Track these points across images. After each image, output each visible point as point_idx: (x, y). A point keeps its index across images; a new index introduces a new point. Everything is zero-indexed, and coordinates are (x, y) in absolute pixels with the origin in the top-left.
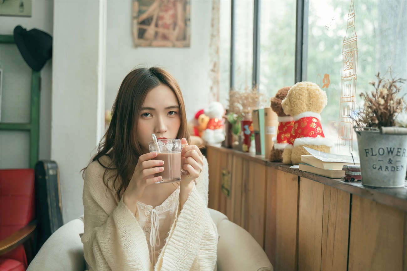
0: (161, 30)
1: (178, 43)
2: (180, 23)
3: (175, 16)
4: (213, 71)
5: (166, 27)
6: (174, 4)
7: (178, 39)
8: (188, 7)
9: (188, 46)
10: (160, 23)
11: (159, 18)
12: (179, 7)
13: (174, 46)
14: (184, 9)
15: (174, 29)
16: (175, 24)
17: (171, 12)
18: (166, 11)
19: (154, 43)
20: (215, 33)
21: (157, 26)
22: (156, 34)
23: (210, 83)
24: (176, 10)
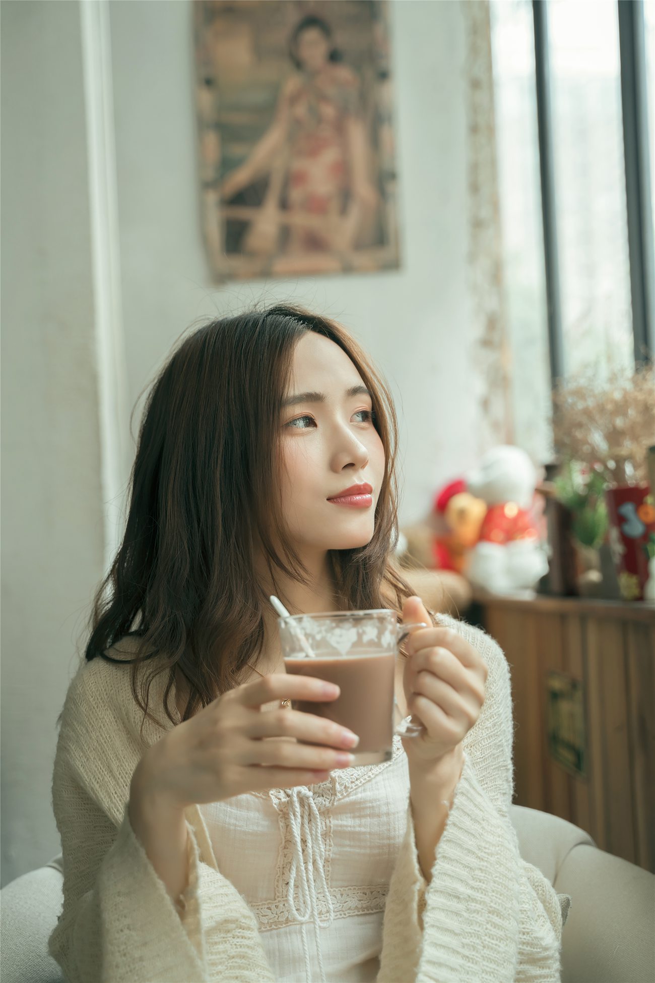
0: (300, 220)
1: (361, 259)
2: (363, 189)
3: (343, 169)
4: (487, 343)
5: (316, 206)
6: (340, 128)
7: (359, 245)
8: (385, 133)
9: (393, 265)
10: (296, 195)
11: (292, 179)
12: (357, 135)
13: (348, 269)
14: (375, 141)
15: (344, 210)
16: (346, 195)
17: (330, 156)
18: (314, 152)
19: (280, 265)
20: (485, 212)
21: (284, 205)
22: (285, 235)
23: (478, 386)
24: (345, 146)
